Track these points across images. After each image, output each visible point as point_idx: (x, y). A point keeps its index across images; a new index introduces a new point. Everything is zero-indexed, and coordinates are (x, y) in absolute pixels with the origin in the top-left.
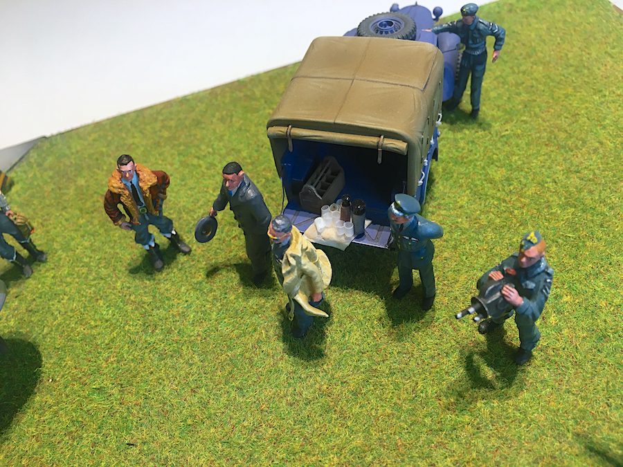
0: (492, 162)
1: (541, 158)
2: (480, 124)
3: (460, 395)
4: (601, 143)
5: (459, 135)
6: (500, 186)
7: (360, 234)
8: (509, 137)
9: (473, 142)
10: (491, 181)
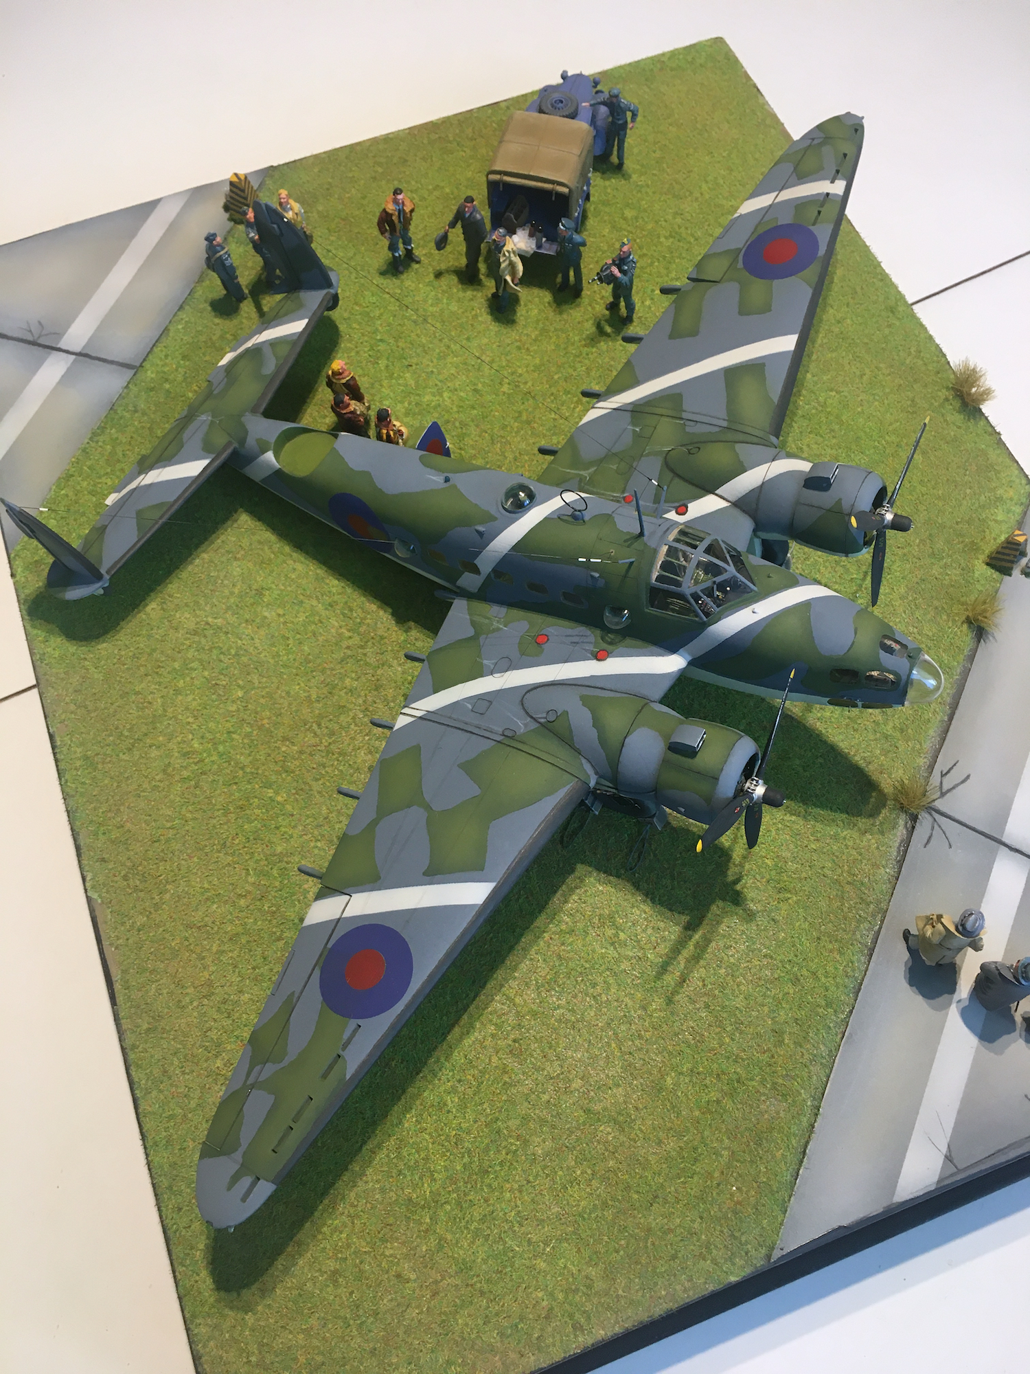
0: (628, 205)
1: (661, 204)
2: (623, 175)
3: (592, 340)
4: (702, 194)
5: (607, 183)
6: (631, 222)
7: (539, 246)
8: (642, 186)
9: (617, 189)
10: (625, 219)
